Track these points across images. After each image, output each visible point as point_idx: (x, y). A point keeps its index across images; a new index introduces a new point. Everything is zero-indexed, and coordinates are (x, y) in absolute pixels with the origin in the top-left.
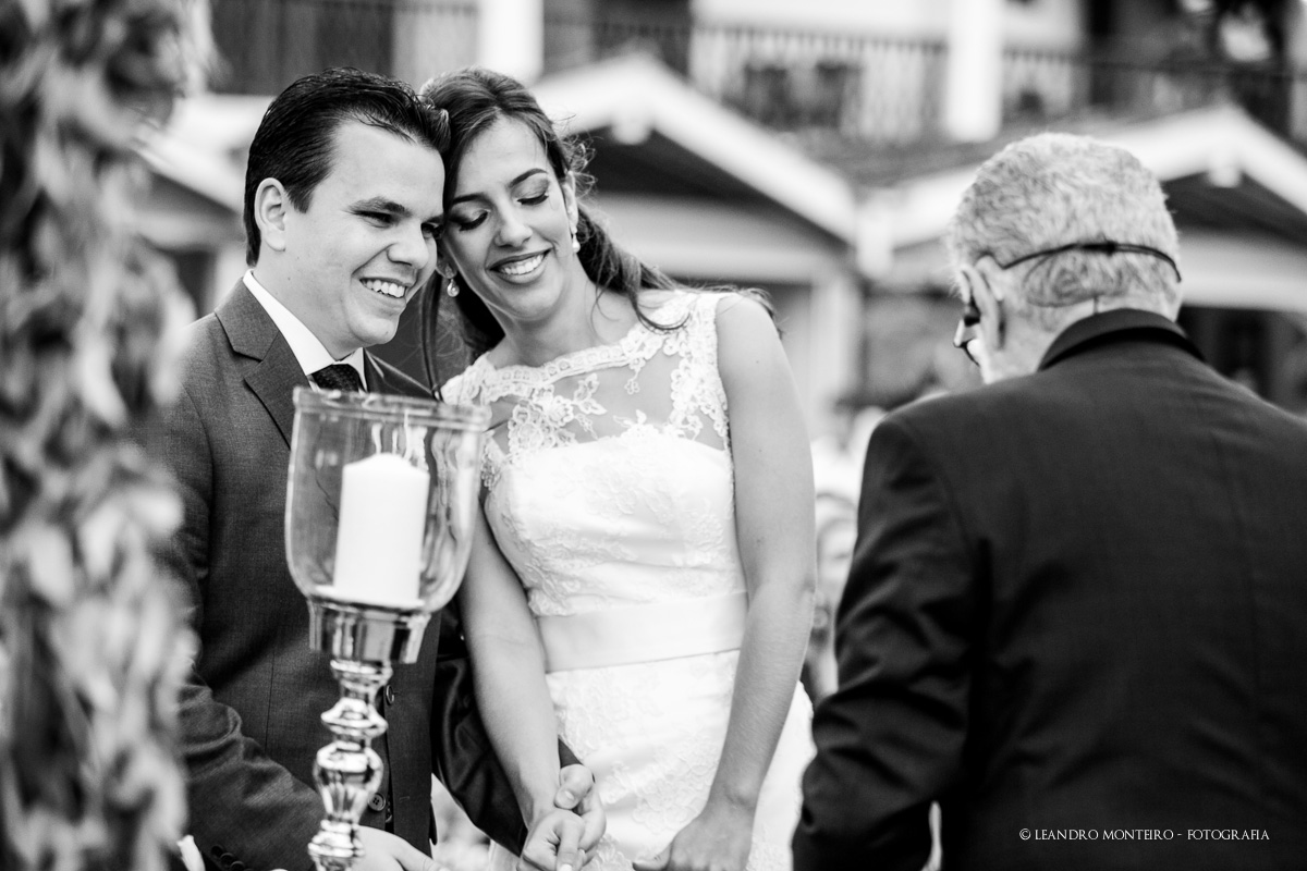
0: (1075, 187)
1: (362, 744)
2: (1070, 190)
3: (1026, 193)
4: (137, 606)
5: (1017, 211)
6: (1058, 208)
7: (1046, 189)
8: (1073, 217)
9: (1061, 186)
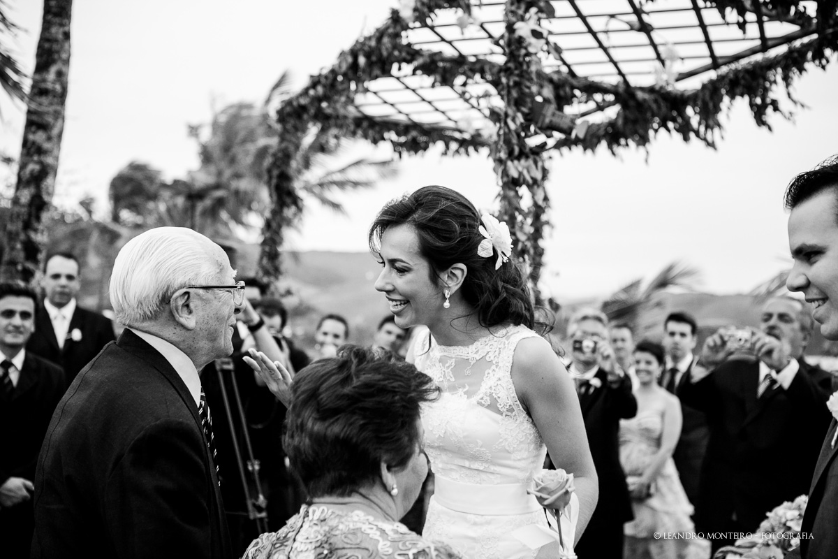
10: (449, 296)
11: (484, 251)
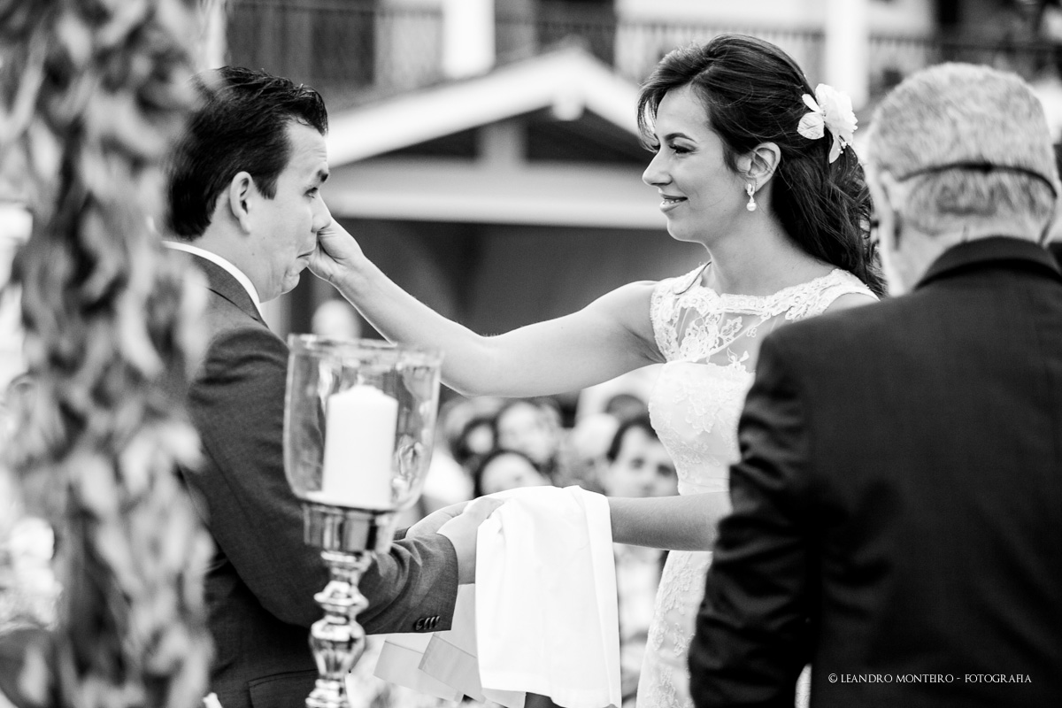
0: (963, 114)
1: (347, 618)
2: (958, 117)
3: (921, 116)
4: (164, 515)
5: (911, 132)
6: (945, 131)
7: (937, 115)
8: (957, 140)
9: (951, 112)
10: (753, 193)
11: (809, 127)
